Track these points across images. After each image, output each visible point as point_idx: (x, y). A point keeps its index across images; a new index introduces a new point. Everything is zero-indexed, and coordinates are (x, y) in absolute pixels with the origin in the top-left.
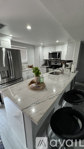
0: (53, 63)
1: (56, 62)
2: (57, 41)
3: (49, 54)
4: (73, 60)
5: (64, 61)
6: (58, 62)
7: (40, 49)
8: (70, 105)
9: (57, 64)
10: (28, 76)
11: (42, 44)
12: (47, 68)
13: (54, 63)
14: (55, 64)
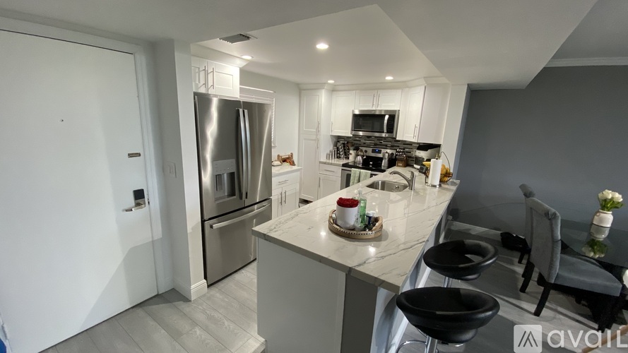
0: (364, 149)
1: (376, 144)
2: (389, 78)
3: (355, 116)
4: (441, 142)
5: (405, 143)
6: (386, 147)
7: (323, 97)
8: (444, 282)
9: (380, 152)
10: (283, 195)
11: (331, 82)
12: (344, 165)
13: (370, 150)
14: (373, 155)
